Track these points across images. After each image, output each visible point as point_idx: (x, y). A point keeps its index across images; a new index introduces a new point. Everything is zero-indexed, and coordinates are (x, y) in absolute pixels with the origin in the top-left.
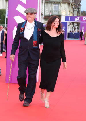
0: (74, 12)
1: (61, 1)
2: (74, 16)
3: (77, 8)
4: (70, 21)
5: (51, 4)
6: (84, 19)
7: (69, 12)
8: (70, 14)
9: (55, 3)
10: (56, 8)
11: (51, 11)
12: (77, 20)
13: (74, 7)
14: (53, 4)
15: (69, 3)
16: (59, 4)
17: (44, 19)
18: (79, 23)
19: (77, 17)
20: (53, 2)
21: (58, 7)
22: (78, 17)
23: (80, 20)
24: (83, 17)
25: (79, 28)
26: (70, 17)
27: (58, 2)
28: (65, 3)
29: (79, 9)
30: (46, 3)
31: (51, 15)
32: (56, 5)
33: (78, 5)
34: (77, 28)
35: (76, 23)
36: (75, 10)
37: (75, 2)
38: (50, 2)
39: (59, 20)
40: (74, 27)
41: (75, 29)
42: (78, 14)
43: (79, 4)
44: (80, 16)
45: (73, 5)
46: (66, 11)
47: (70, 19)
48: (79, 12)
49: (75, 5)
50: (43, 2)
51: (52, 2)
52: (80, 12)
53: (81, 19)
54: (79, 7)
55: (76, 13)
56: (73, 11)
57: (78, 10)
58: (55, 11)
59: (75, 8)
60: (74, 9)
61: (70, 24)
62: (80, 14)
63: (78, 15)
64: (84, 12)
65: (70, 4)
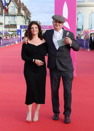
2: (26, 25)
3: (28, 19)
4: (24, 28)
7: (23, 22)
11: (9, 22)
13: (26, 19)
15: (22, 16)
17: (5, 27)
20: (11, 15)
21: (14, 19)
28: (20, 16)
30: (6, 16)
31: (9, 24)
32: (13, 17)
36: (27, 20)
37: (27, 15)
43: (30, 16)
45: (25, 17)
46: (20, 21)
47: (23, 27)
48: (29, 22)
49: (27, 17)
54: (30, 18)
58: (12, 22)
59: (27, 19)
61: (24, 31)
65: (23, 16)
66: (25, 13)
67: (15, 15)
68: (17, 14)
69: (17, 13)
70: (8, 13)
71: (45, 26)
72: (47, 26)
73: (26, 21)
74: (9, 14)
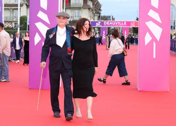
0: (95, 16)
1: (82, 7)
2: (95, 21)
3: (98, 13)
5: (72, 9)
6: (105, 24)
7: (90, 17)
8: (91, 19)
9: (76, 8)
10: (77, 14)
11: (72, 17)
12: (98, 25)
13: (94, 12)
14: (74, 9)
15: (89, 9)
16: (79, 9)
18: (100, 27)
19: (97, 22)
20: (74, 8)
22: (99, 22)
23: (100, 25)
24: (104, 22)
25: (100, 33)
26: (91, 22)
27: (78, 8)
28: (86, 8)
29: (100, 14)
30: (67, 9)
31: (72, 20)
32: (77, 11)
33: (98, 10)
34: (98, 33)
35: (97, 28)
36: (96, 15)
37: (95, 7)
38: (71, 8)
39: (89, 23)
40: (95, 32)
41: (96, 34)
42: (98, 18)
43: (100, 9)
44: (101, 21)
45: (93, 10)
46: (86, 16)
48: (99, 17)
49: (95, 10)
50: (64, 8)
51: (72, 8)
52: (101, 17)
53: (102, 24)
54: (99, 11)
55: (96, 18)
56: (93, 16)
57: (98, 15)
58: (75, 16)
59: (96, 13)
60: (94, 14)
62: (101, 19)
63: (98, 20)
64: (104, 16)
65: (91, 9)
66: (93, 5)
67: (80, 8)
68: (83, 6)
69: (82, 4)
70: (71, 5)
71: (121, 22)
72: (123, 22)
73: (94, 16)
74: (71, 7)
